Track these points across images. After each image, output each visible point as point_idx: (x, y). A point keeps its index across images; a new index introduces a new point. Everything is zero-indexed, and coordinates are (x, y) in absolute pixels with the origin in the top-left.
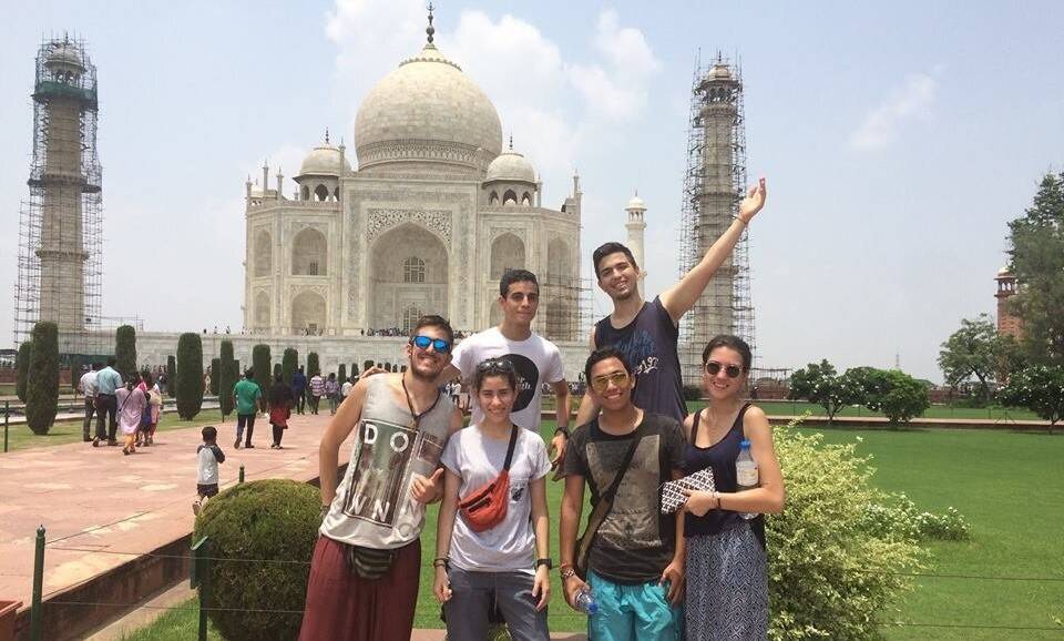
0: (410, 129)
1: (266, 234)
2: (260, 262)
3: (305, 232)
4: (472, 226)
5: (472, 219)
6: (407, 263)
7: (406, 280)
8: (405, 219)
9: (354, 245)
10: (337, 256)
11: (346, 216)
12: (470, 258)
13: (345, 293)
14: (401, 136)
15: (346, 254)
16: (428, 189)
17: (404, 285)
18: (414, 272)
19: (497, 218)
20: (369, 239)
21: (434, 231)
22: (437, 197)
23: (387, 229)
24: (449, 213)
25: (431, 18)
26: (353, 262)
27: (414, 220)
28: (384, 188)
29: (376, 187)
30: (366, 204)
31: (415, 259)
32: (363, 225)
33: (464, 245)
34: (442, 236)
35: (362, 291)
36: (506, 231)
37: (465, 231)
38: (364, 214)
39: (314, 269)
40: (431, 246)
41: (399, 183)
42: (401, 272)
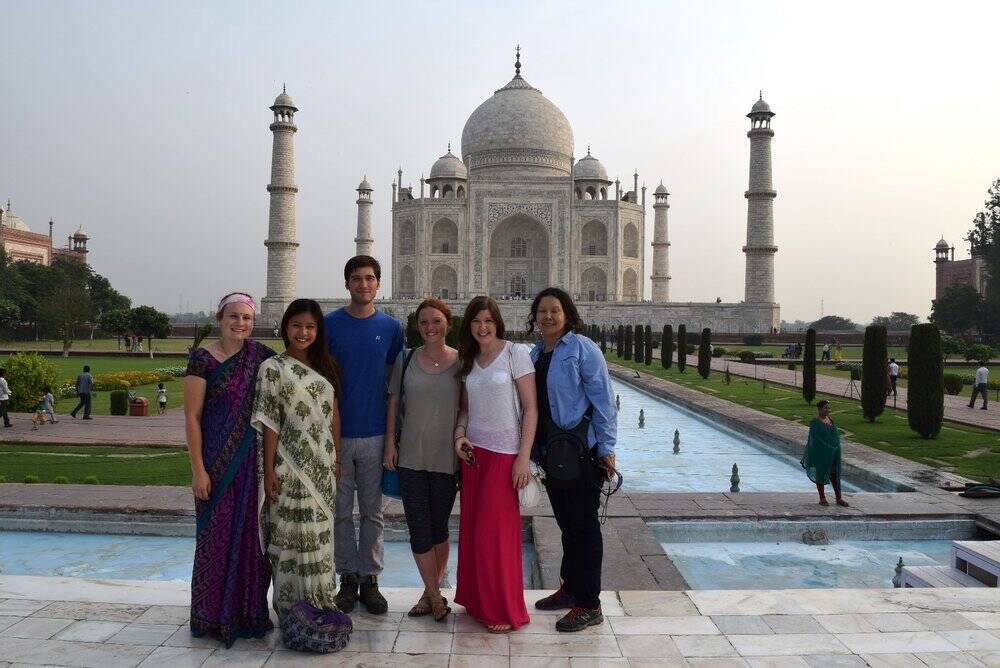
0: (510, 141)
1: (409, 222)
2: (403, 244)
3: (441, 221)
4: (567, 215)
5: (568, 210)
6: (513, 242)
7: (512, 255)
8: (516, 211)
9: (479, 230)
10: (466, 238)
11: (472, 209)
12: (566, 239)
13: (472, 267)
14: (503, 145)
15: (472, 237)
16: (534, 188)
17: (511, 259)
18: (519, 250)
19: (587, 209)
20: (489, 225)
21: (538, 219)
22: (540, 194)
23: (503, 218)
24: (551, 205)
25: (518, 56)
26: (478, 242)
27: (523, 210)
28: (499, 187)
29: (494, 187)
30: (487, 200)
31: (519, 239)
32: (485, 215)
33: (562, 228)
34: (544, 222)
35: (484, 264)
36: (592, 219)
37: (562, 220)
38: (486, 207)
39: (445, 249)
40: (532, 229)
41: (512, 183)
42: (508, 250)
